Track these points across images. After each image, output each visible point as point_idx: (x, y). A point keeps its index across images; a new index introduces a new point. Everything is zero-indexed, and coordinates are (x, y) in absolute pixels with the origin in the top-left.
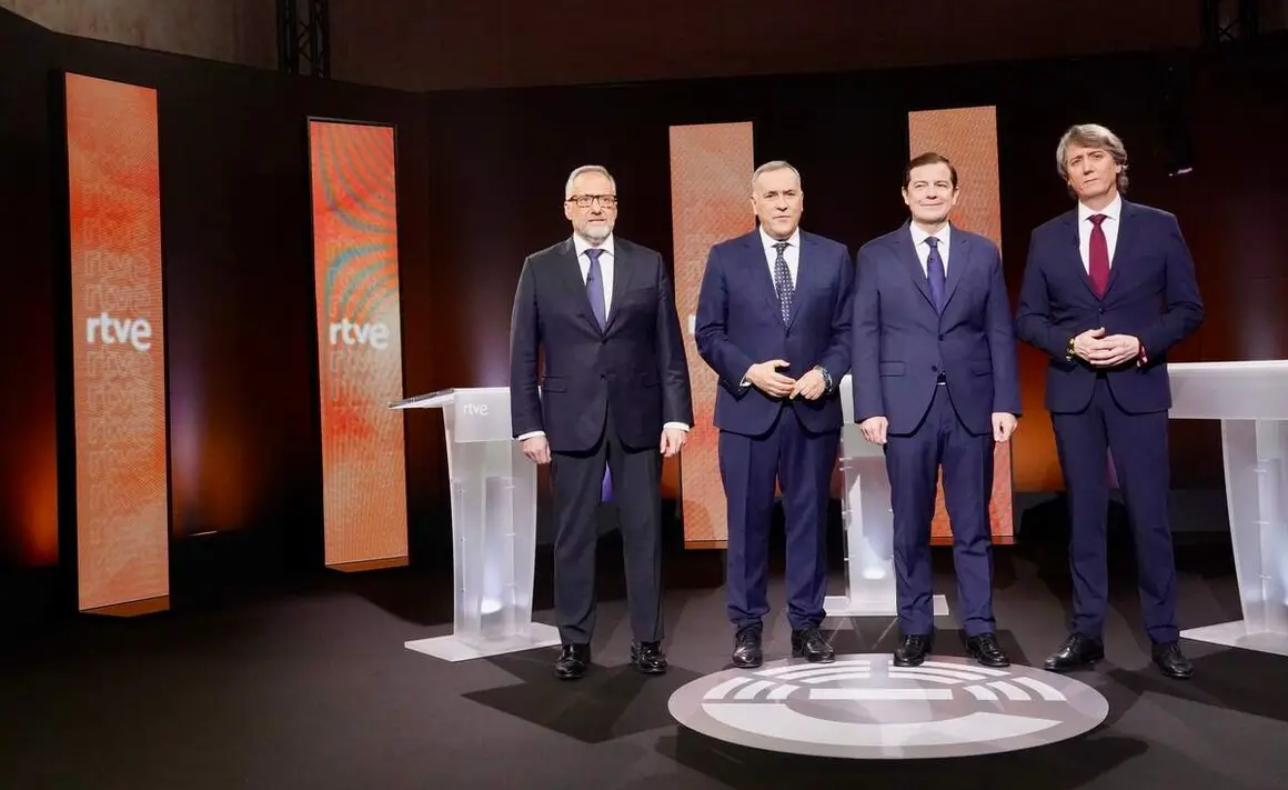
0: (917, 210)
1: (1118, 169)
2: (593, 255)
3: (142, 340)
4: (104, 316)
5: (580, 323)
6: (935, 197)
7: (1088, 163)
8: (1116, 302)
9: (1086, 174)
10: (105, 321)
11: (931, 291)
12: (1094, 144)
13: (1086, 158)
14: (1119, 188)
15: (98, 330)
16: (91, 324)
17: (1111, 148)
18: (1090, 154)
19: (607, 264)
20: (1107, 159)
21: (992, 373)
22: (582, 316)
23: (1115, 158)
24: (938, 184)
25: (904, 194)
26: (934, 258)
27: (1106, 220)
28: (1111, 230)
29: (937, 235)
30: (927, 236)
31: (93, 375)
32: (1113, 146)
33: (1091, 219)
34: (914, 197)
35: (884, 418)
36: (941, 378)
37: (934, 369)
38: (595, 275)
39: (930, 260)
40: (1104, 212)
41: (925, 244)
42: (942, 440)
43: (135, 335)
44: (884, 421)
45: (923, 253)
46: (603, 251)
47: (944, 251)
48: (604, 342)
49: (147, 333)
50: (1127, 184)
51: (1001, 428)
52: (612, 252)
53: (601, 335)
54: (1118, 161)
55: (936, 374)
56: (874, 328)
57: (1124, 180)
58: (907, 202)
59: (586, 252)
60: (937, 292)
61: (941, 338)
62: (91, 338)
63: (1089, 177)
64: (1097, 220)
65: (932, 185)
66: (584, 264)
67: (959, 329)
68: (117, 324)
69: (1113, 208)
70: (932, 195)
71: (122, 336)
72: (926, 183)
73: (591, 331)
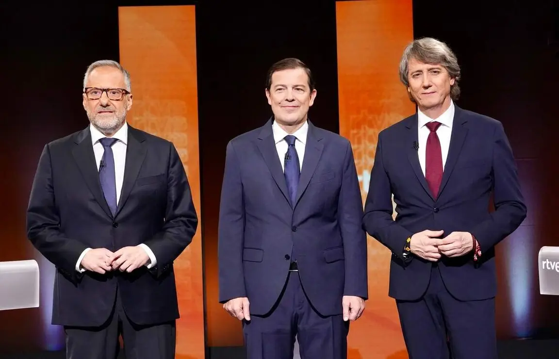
0: (277, 111)
1: (452, 82)
2: (108, 143)
5: (93, 207)
6: (293, 100)
7: (426, 79)
8: (449, 202)
9: (426, 88)
11: (287, 184)
12: (432, 60)
13: (425, 73)
14: (452, 97)
17: (448, 65)
18: (429, 70)
19: (120, 152)
20: (444, 74)
21: (344, 260)
22: (95, 200)
23: (450, 73)
24: (296, 88)
25: (267, 95)
26: (291, 154)
27: (441, 128)
28: (445, 136)
29: (295, 134)
30: (286, 134)
32: (449, 62)
33: (428, 125)
34: (275, 98)
35: (246, 299)
36: (293, 266)
37: (287, 257)
38: (107, 162)
39: (287, 157)
40: (438, 120)
41: (284, 141)
42: (295, 321)
44: (246, 301)
45: (282, 149)
46: (116, 140)
47: (301, 149)
48: (115, 225)
50: (459, 92)
51: (350, 309)
52: (126, 141)
53: (112, 218)
54: (452, 76)
55: (289, 261)
56: (239, 216)
57: (457, 89)
58: (270, 102)
59: (101, 141)
60: (293, 185)
61: (294, 229)
63: (428, 91)
64: (433, 127)
65: (290, 89)
66: (99, 151)
67: (311, 221)
69: (447, 117)
70: (290, 98)
72: (285, 87)
73: (103, 216)
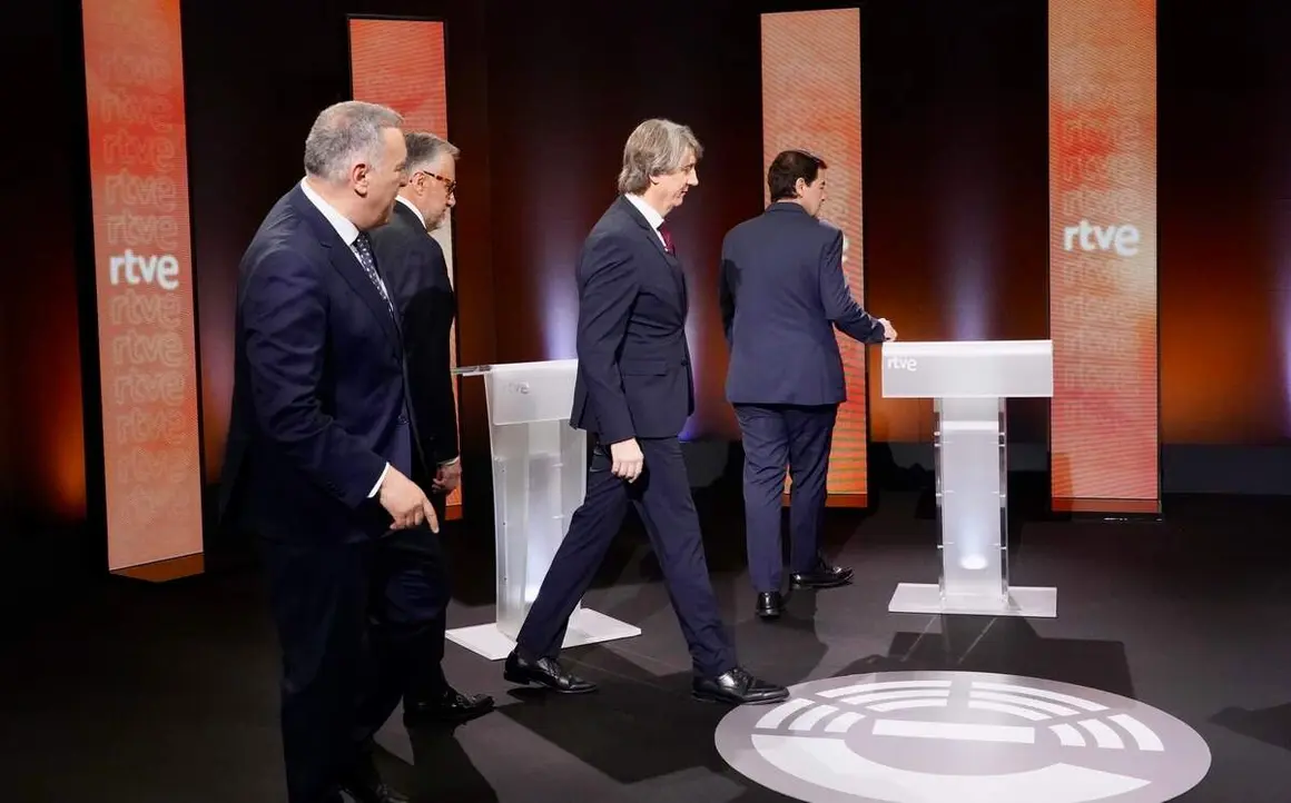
3: (169, 278)
4: (128, 253)
10: (130, 259)
15: (122, 270)
16: (115, 263)
31: (119, 323)
43: (162, 272)
49: (175, 270)
62: (115, 280)
68: (141, 260)
71: (148, 276)
